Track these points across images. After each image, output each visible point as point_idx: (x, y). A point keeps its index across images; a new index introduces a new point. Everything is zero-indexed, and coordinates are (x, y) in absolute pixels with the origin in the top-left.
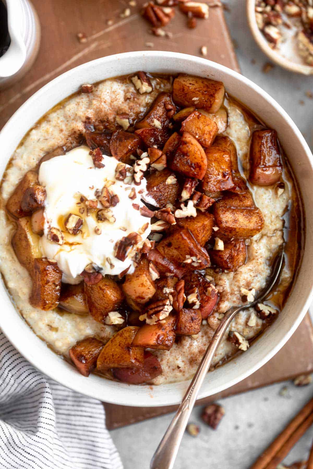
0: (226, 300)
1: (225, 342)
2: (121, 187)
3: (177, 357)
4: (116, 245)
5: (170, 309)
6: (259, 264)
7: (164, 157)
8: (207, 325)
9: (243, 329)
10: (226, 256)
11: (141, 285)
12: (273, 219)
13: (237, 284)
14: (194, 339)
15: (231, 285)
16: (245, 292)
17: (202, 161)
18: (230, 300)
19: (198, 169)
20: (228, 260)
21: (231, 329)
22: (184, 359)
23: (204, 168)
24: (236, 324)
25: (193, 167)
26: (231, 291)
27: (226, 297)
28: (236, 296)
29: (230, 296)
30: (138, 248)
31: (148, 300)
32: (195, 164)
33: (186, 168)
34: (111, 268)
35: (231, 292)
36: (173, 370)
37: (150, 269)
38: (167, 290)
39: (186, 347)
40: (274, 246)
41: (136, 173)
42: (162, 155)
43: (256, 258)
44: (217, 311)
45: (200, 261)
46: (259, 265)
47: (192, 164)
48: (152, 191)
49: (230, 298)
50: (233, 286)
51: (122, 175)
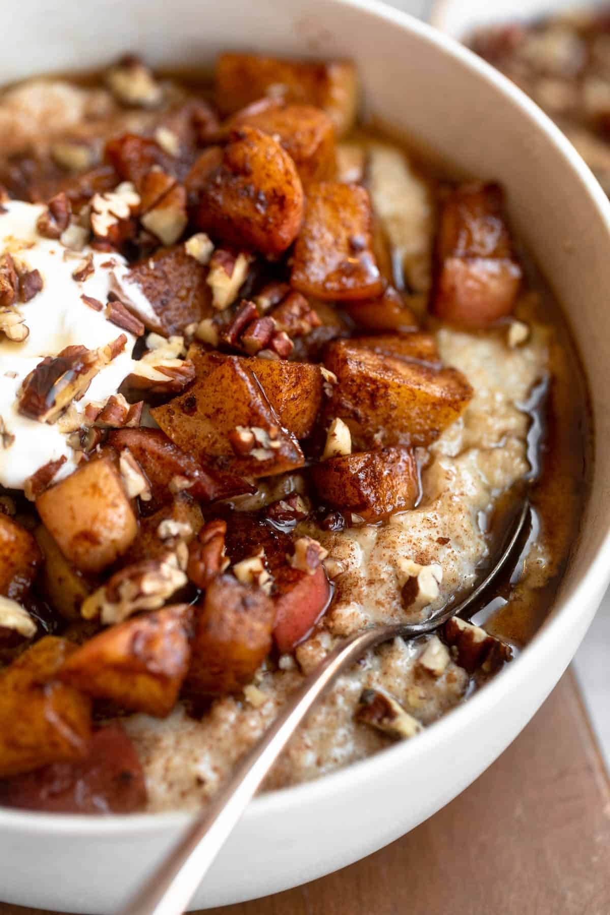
0: (354, 600)
1: (351, 726)
2: (52, 253)
3: (198, 752)
4: (24, 384)
5: (179, 580)
6: (455, 509)
7: (181, 192)
8: (292, 670)
9: (407, 690)
10: (357, 465)
11: (90, 490)
12: (497, 405)
13: (388, 552)
14: (253, 708)
15: (369, 559)
16: (410, 570)
17: (289, 183)
18: (364, 601)
19: (275, 208)
20: (362, 476)
21: (369, 685)
22: (219, 763)
23: (293, 201)
24: (385, 673)
25: (261, 203)
26: (371, 573)
27: (355, 591)
28: (385, 588)
29: (365, 589)
30: (88, 407)
31: (112, 554)
32: (266, 195)
33: (241, 204)
34: (5, 446)
35: (367, 579)
36: (183, 794)
37: (124, 463)
38: (171, 527)
39: (225, 728)
40: (502, 478)
41: (98, 213)
42: (174, 186)
43: (447, 494)
44: (327, 628)
45: (276, 444)
46: (454, 514)
47: (257, 193)
48: (141, 272)
49: (365, 593)
50: (375, 562)
51: (57, 219)
